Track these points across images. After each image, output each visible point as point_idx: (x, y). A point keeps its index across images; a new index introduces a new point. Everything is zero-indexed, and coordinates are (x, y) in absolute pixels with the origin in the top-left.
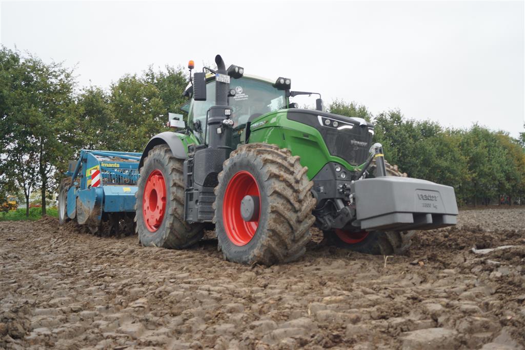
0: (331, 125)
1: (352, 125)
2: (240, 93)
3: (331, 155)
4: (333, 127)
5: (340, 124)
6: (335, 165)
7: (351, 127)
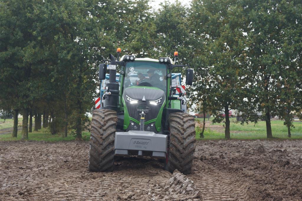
1: (137, 101)
2: (132, 71)
3: (129, 116)
4: (129, 102)
5: (132, 101)
6: (131, 121)
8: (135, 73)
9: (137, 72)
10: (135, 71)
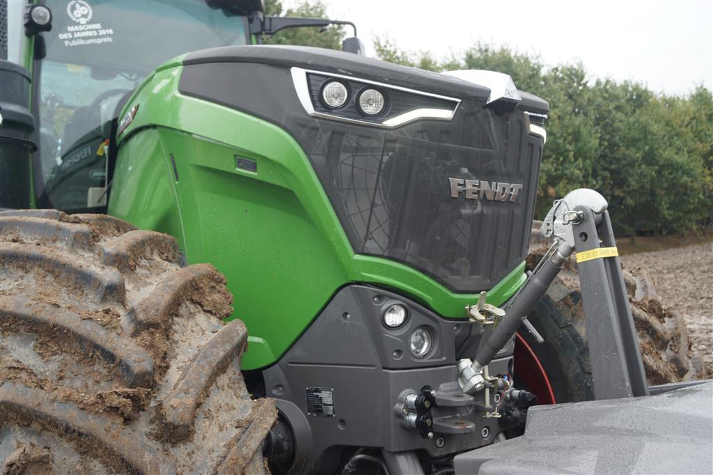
0: (353, 106)
1: (451, 105)
2: (83, 21)
3: (357, 252)
4: (364, 115)
5: (395, 102)
6: (380, 297)
7: (447, 114)
8: (103, 32)
9: (111, 31)
10: (98, 26)
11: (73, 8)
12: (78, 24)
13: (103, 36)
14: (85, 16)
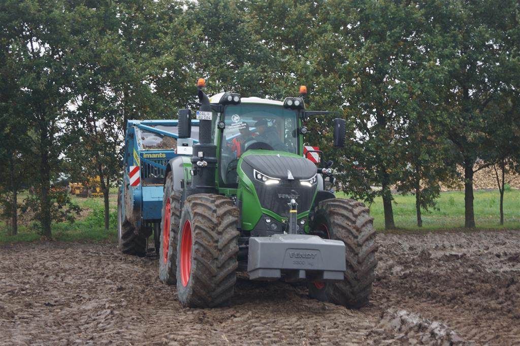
1: (279, 180)
3: (262, 207)
4: (262, 181)
5: (268, 179)
6: (266, 217)
7: (277, 182)
11: (234, 117)
12: (235, 123)
13: (243, 126)
14: (237, 120)
